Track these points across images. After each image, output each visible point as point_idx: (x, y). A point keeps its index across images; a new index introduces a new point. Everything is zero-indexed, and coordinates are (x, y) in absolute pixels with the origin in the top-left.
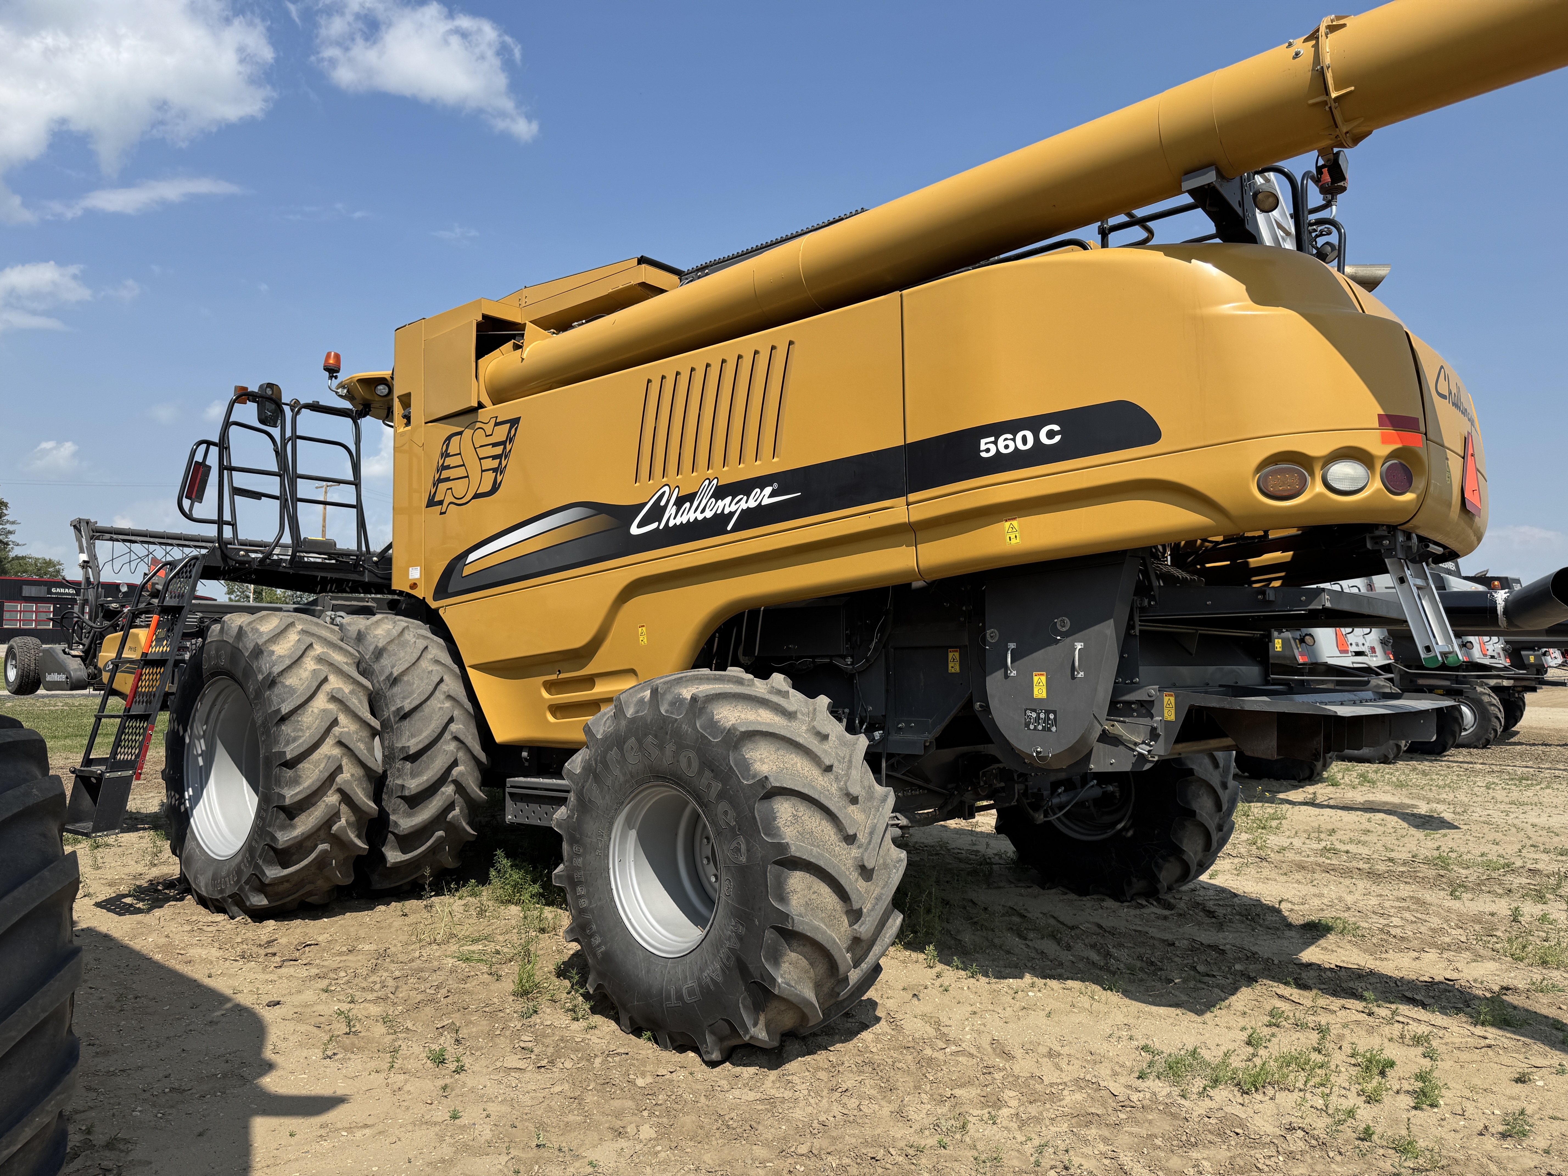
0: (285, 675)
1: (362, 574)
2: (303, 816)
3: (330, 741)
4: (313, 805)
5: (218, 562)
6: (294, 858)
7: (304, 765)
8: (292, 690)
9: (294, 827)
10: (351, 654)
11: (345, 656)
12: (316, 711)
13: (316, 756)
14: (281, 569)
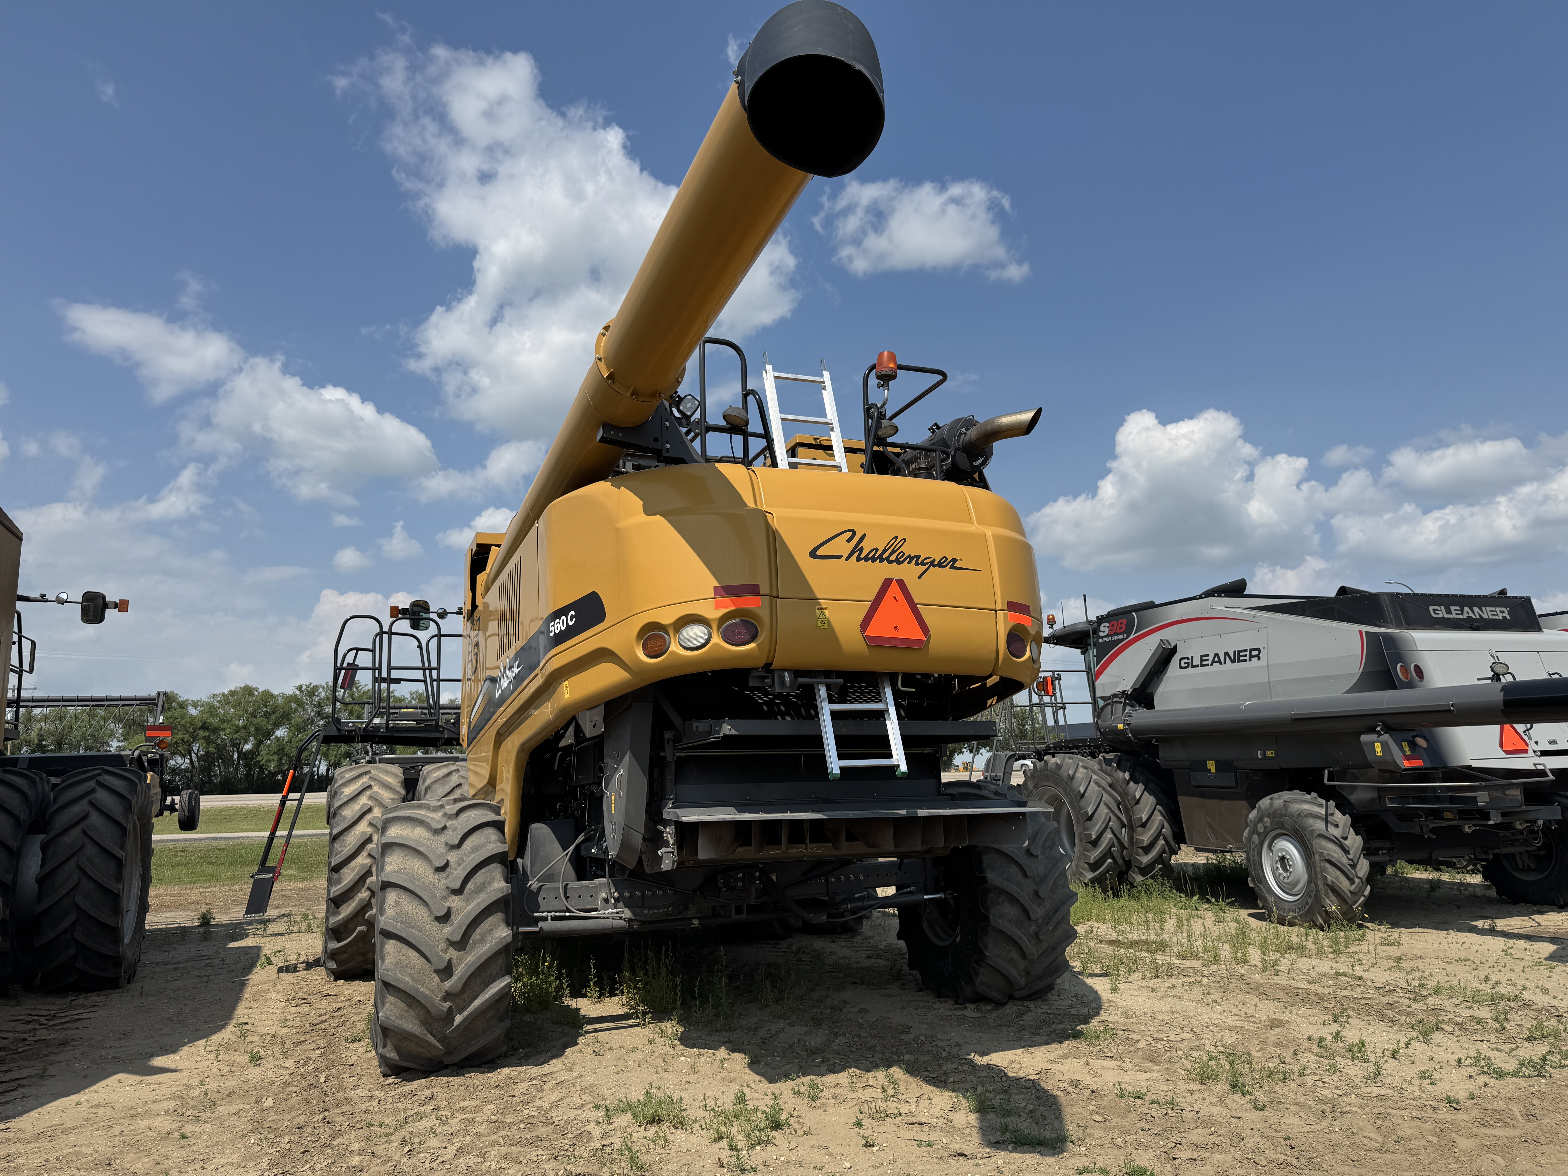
0: (343, 808)
1: (443, 732)
2: (344, 906)
3: (364, 854)
4: (352, 898)
5: (333, 731)
6: (344, 935)
7: (345, 870)
8: (345, 817)
9: (339, 913)
10: (398, 792)
11: (394, 794)
12: (357, 833)
13: (353, 864)
14: (380, 734)
